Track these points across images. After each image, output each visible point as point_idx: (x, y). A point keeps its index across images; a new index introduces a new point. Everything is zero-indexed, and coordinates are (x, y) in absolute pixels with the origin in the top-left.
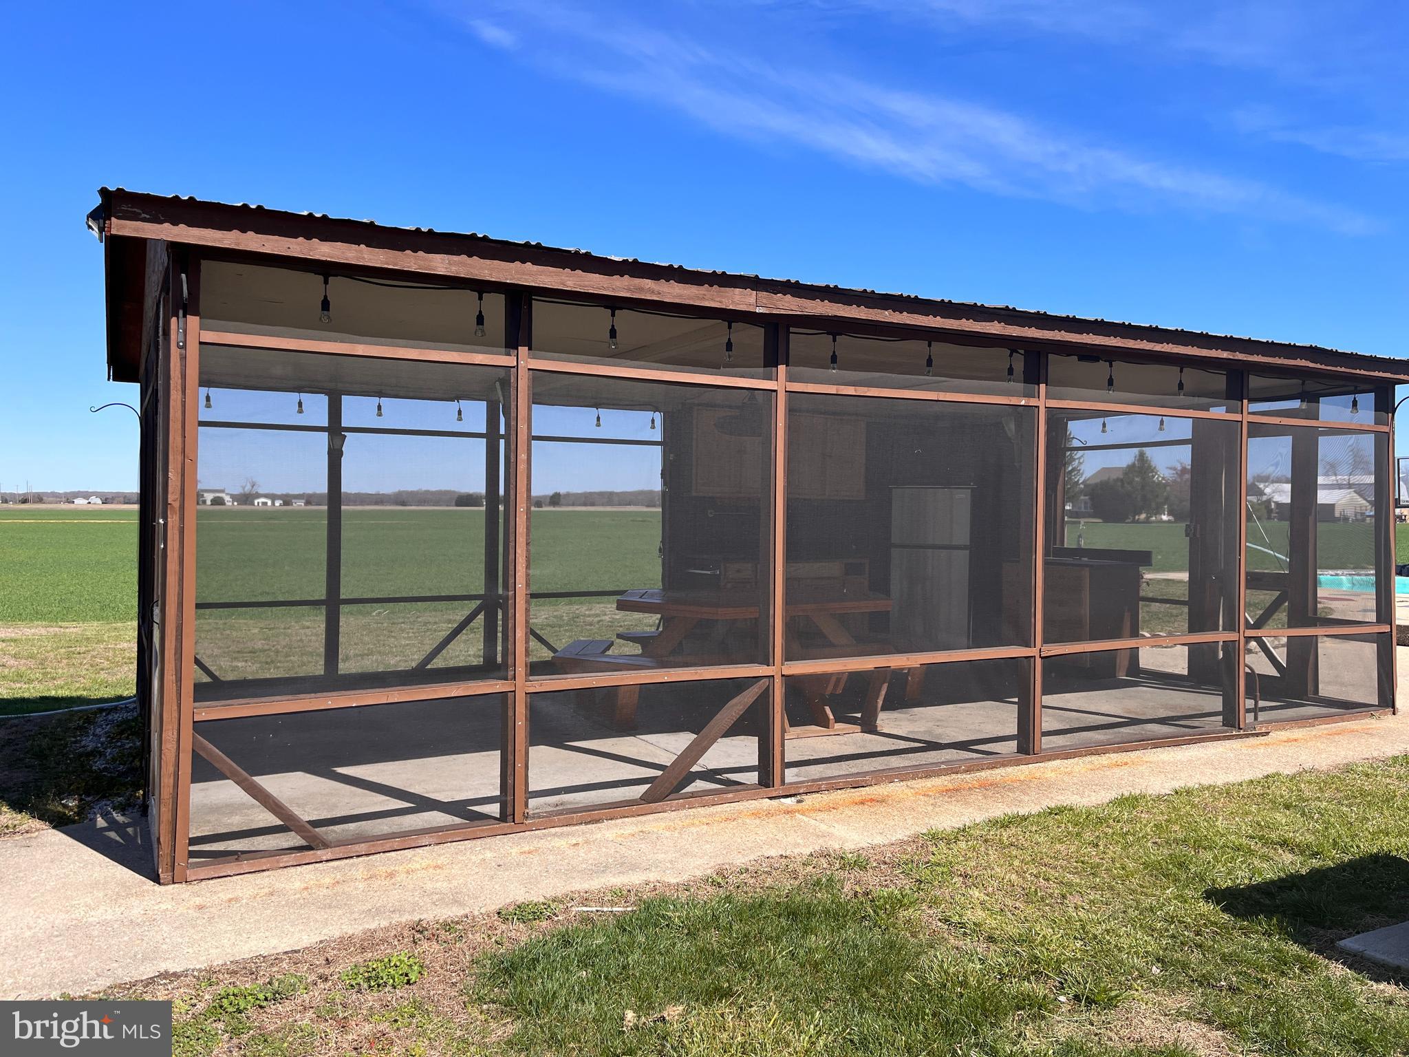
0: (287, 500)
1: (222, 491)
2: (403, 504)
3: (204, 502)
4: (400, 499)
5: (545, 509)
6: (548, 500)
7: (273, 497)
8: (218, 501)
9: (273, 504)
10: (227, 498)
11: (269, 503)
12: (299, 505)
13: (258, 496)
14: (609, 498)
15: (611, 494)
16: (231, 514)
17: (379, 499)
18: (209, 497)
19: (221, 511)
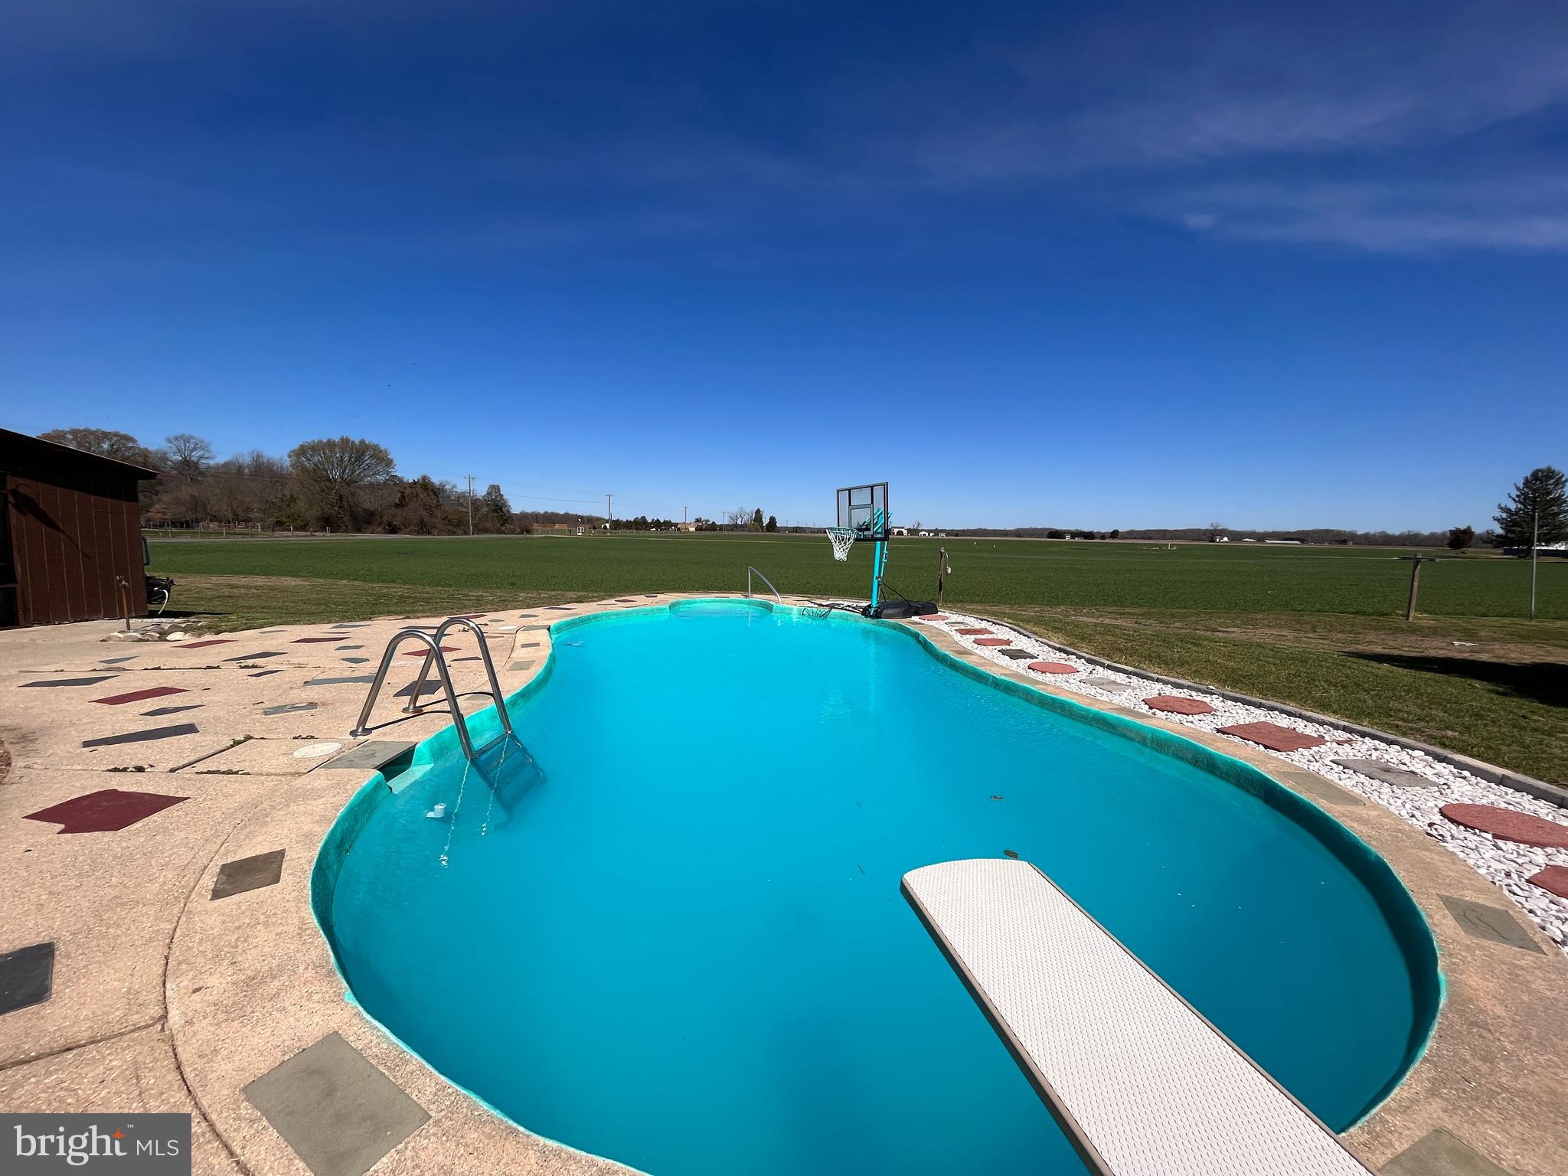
0: (937, 532)
1: (903, 528)
2: (1019, 536)
3: (894, 533)
4: (1018, 533)
5: (1107, 541)
6: (1109, 535)
7: (929, 531)
8: (900, 533)
9: (929, 535)
10: (905, 532)
11: (927, 534)
12: (943, 536)
13: (922, 531)
14: (1164, 534)
15: (1166, 531)
16: (906, 541)
17: (1005, 533)
18: (896, 531)
19: (900, 539)
